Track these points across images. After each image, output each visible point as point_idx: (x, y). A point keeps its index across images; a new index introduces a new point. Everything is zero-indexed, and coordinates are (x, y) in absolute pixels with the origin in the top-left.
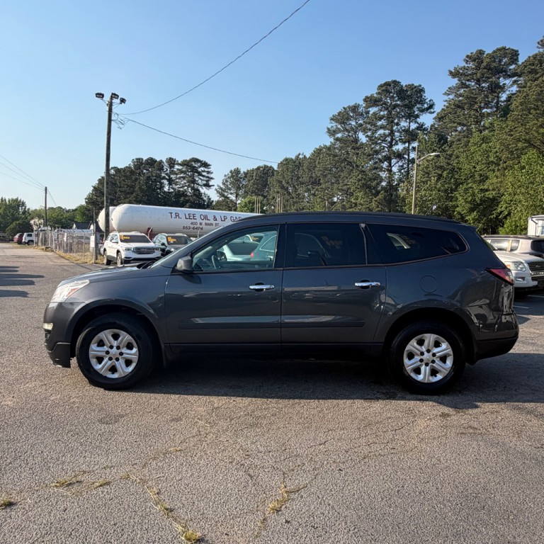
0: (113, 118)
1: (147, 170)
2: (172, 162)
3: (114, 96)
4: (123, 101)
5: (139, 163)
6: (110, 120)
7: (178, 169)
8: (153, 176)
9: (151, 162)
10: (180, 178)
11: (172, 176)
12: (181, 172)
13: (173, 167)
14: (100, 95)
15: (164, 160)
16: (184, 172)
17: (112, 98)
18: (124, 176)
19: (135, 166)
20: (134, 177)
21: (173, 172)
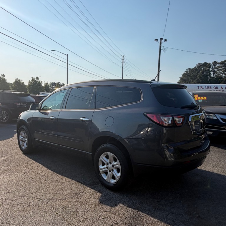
0: (161, 49)
1: (203, 68)
2: (215, 63)
3: (161, 39)
4: (166, 40)
5: (200, 65)
6: (160, 49)
7: (218, 66)
8: (206, 70)
9: (205, 64)
10: (219, 70)
11: (215, 70)
12: (220, 67)
13: (216, 65)
14: (156, 40)
15: (211, 63)
16: (221, 67)
17: (161, 40)
18: (193, 72)
19: (198, 67)
20: (197, 72)
21: (215, 68)
